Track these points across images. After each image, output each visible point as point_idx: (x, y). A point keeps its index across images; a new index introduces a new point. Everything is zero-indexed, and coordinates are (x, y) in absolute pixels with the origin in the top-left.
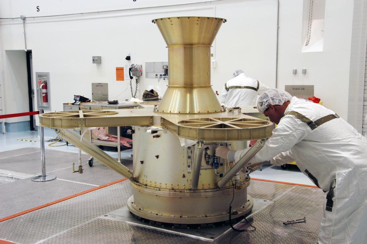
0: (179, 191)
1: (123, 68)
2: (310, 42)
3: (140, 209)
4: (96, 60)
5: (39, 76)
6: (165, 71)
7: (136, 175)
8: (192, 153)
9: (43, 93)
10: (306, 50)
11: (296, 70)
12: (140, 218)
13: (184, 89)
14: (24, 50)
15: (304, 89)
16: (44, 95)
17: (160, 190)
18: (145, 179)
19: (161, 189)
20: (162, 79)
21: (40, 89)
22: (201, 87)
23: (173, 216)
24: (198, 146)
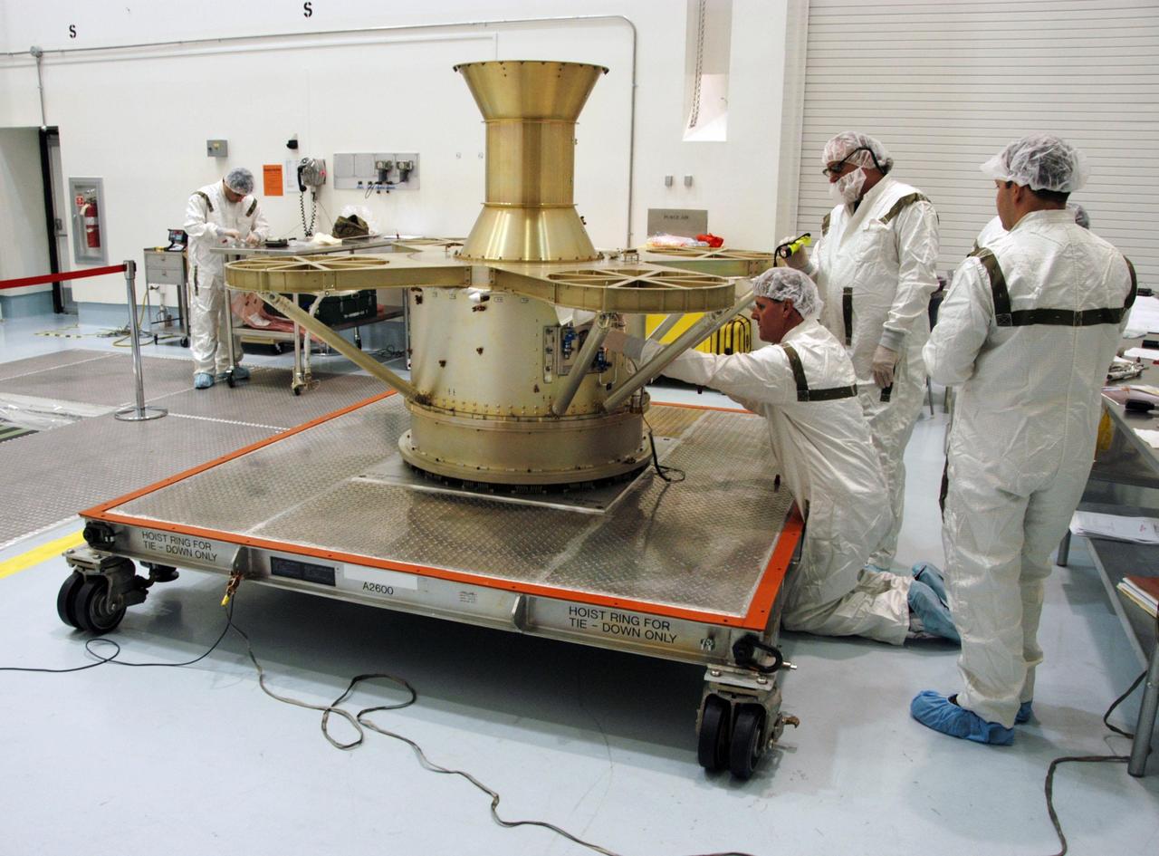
0: (526, 419)
1: (281, 166)
2: (698, 119)
3: (437, 460)
4: (217, 148)
5: (78, 186)
6: (380, 173)
7: (423, 389)
8: (553, 340)
9: (88, 227)
10: (691, 136)
11: (672, 177)
12: (440, 478)
13: (520, 211)
14: (40, 128)
15: (687, 217)
16: (90, 230)
17: (485, 419)
18: (449, 398)
19: (488, 417)
20: (375, 192)
21: (81, 216)
22: (558, 207)
23: (513, 470)
24: (601, 323)
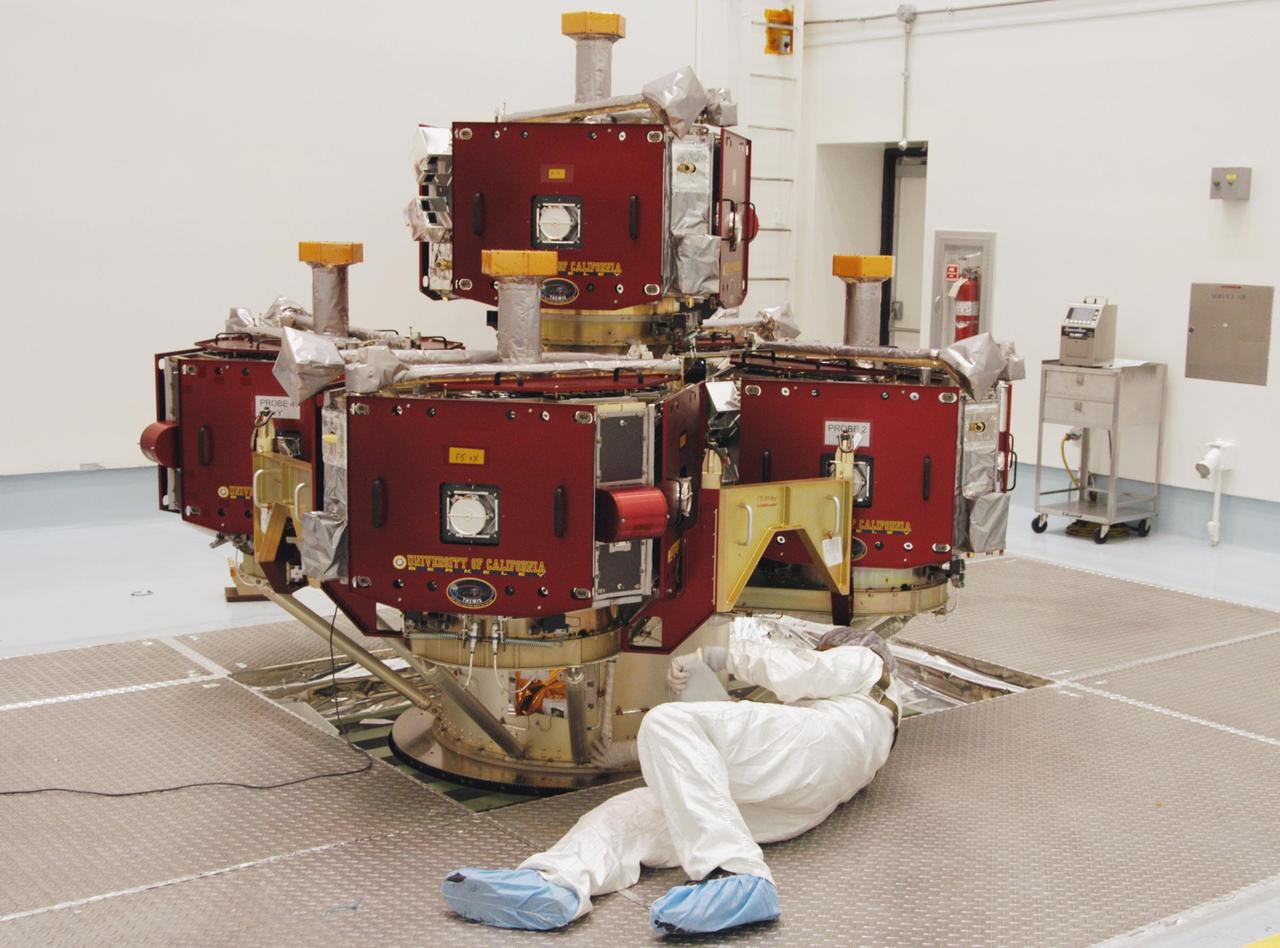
4: (1231, 184)
5: (950, 245)
9: (960, 318)
16: (962, 325)
21: (950, 298)
